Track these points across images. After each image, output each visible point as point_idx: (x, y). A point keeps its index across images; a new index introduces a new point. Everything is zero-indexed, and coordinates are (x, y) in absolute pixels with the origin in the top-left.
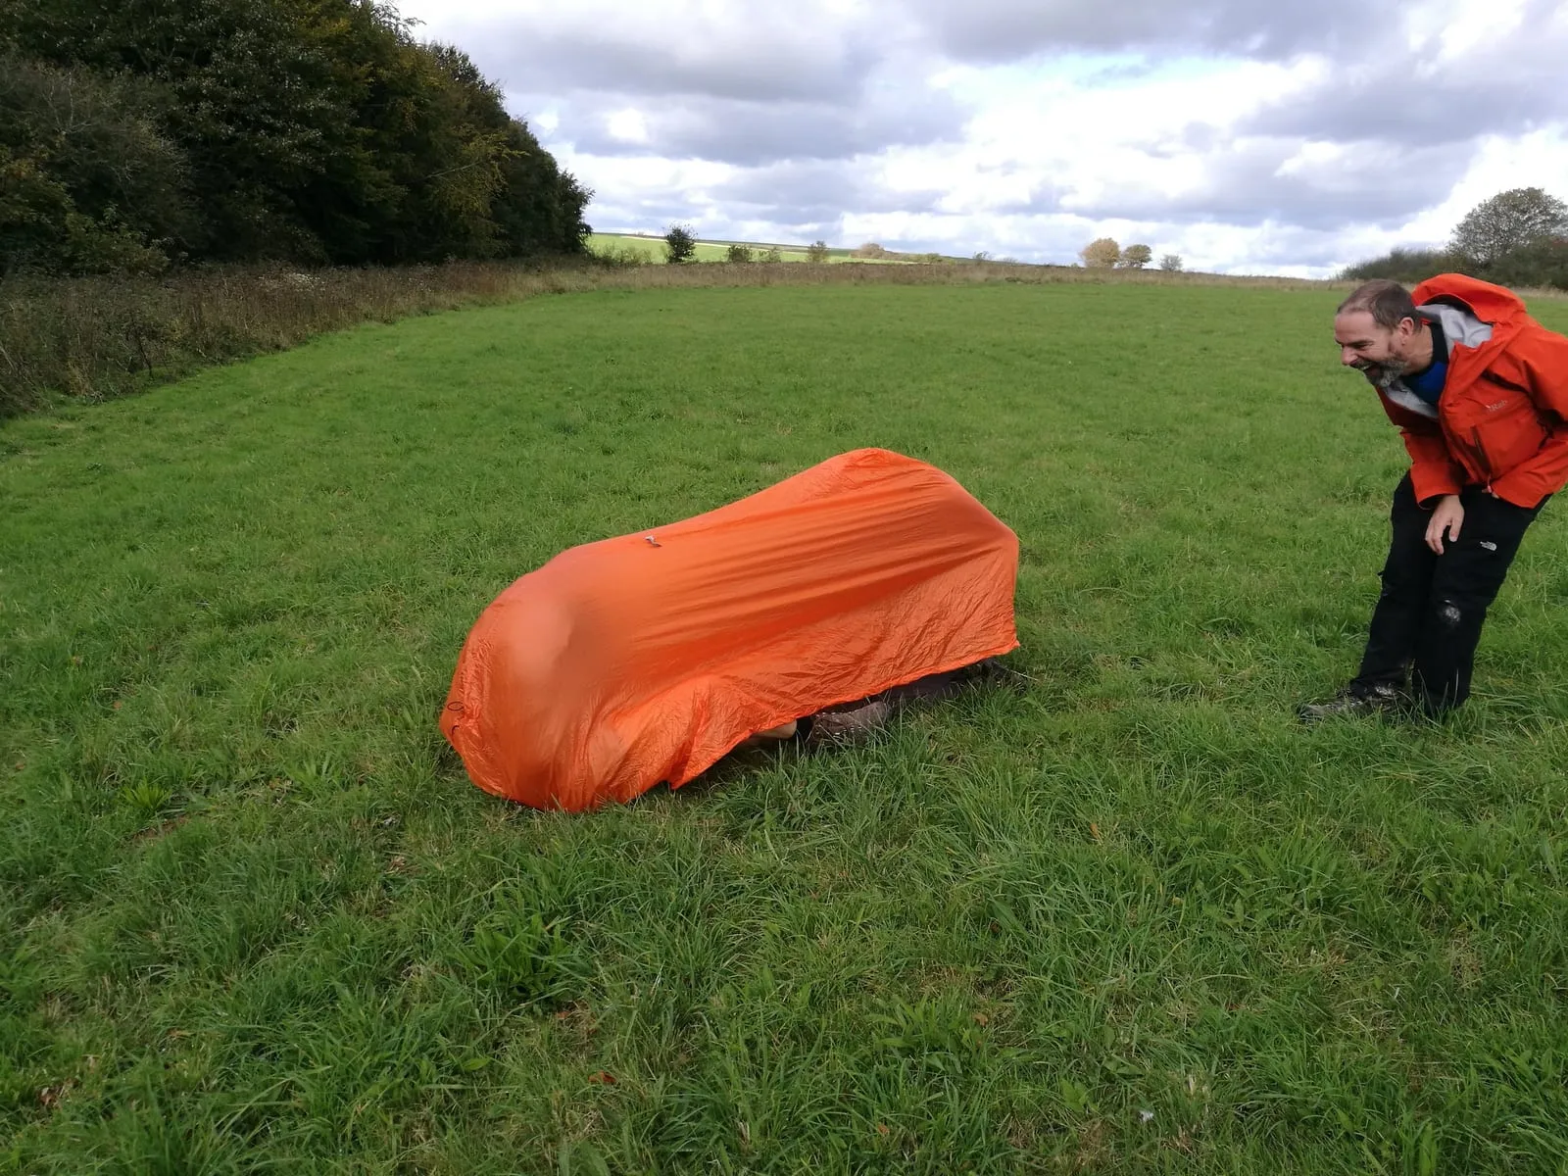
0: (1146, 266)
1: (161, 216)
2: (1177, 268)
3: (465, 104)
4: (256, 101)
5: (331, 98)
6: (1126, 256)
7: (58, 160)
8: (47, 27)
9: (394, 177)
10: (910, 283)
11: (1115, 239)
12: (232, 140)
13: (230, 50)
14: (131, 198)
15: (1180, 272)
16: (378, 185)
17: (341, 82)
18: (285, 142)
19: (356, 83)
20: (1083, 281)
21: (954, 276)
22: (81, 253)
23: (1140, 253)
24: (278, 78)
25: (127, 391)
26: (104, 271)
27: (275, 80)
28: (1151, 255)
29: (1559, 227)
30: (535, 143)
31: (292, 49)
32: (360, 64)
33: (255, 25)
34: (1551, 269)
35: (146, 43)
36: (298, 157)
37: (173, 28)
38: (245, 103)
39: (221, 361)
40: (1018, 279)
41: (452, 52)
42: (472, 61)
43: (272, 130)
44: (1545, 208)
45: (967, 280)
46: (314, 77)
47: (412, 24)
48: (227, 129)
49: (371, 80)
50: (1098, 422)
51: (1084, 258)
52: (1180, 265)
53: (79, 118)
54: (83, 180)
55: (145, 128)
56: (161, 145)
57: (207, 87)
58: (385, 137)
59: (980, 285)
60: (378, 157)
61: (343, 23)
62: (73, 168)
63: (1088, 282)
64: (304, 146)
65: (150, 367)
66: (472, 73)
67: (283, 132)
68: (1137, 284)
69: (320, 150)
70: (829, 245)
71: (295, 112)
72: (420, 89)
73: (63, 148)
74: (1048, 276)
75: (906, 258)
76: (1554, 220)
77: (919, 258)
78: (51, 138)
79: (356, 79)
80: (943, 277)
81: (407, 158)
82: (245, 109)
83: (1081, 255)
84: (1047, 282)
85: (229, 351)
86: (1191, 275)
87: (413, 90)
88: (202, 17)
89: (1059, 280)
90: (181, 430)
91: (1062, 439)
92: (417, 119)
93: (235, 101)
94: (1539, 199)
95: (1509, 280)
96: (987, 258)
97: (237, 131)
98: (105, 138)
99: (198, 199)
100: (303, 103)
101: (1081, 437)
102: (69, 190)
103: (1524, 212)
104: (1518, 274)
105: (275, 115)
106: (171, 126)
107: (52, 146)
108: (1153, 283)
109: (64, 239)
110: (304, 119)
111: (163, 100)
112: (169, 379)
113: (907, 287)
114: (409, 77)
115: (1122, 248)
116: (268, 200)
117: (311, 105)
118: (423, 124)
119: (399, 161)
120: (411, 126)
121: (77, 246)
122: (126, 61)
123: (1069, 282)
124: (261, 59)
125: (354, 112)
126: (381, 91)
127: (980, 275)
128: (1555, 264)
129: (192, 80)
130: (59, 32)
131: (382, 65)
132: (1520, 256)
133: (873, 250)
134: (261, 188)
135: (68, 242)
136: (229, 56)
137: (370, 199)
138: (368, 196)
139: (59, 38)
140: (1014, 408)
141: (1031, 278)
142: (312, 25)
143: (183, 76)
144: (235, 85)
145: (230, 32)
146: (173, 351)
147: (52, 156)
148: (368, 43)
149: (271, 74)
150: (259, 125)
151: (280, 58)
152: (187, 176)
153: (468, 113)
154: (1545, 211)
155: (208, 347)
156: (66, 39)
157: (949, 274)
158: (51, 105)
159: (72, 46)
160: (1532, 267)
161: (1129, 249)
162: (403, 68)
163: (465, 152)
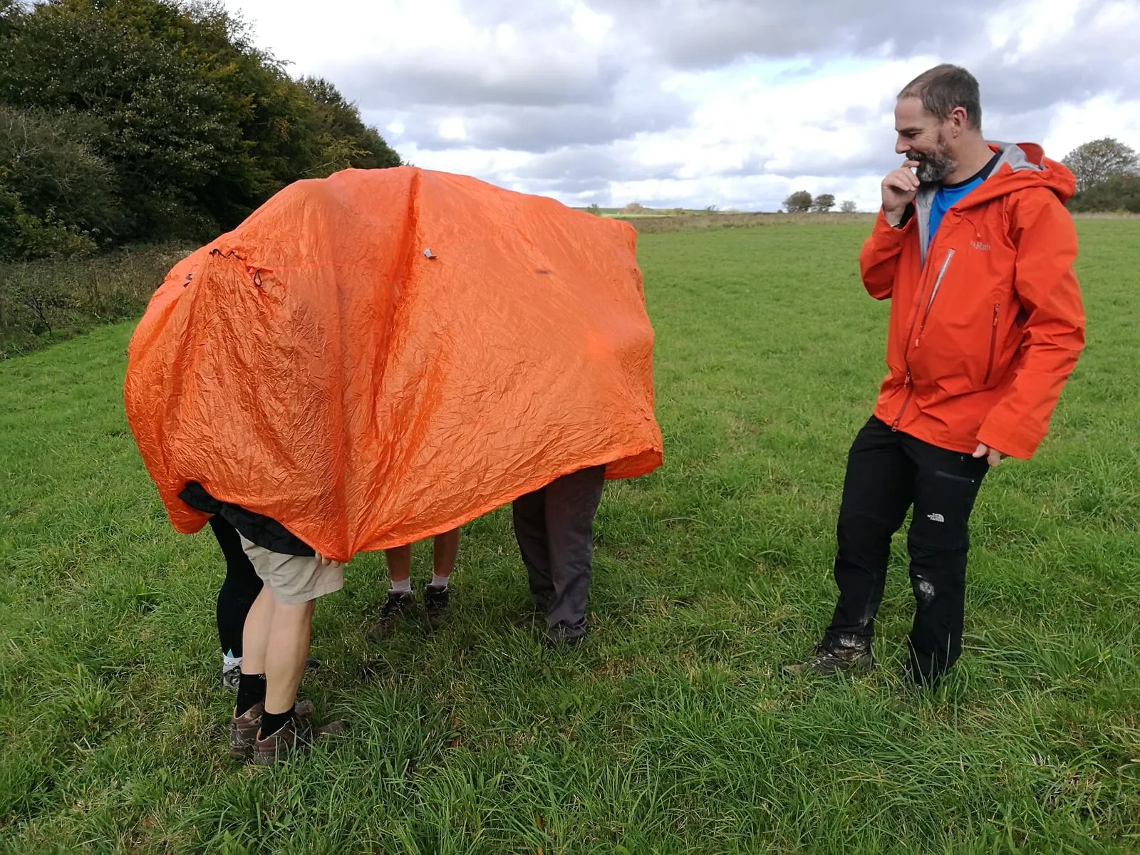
0: (831, 209)
1: (93, 213)
2: (853, 210)
3: (331, 119)
4: (165, 126)
5: (221, 121)
6: (817, 203)
7: (16, 177)
8: (13, 81)
9: (274, 175)
10: (653, 231)
11: (808, 191)
12: (149, 155)
13: (145, 90)
14: (70, 201)
15: (855, 213)
16: (261, 182)
17: (232, 109)
18: (187, 154)
19: (243, 109)
20: (779, 224)
21: (685, 224)
22: (29, 243)
23: (827, 200)
24: (182, 108)
25: (28, 349)
26: (46, 255)
27: (180, 110)
28: (834, 201)
29: (1130, 166)
30: (384, 144)
31: (192, 87)
32: (247, 95)
33: (165, 71)
34: (1123, 198)
35: (84, 88)
36: (197, 165)
37: (103, 77)
38: (157, 128)
39: (113, 321)
40: (732, 225)
41: (322, 83)
42: (337, 88)
43: (178, 146)
44: (1119, 153)
45: (695, 228)
46: (209, 107)
47: (286, 64)
48: (144, 148)
49: (254, 106)
50: (748, 343)
51: (787, 206)
52: (855, 208)
53: (31, 144)
54: (34, 190)
55: (81, 150)
56: (95, 161)
57: (129, 117)
58: (266, 146)
59: (704, 231)
60: (261, 161)
61: (232, 66)
62: (25, 181)
63: (783, 224)
64: (202, 157)
65: (50, 330)
66: (337, 97)
67: (185, 147)
68: (819, 223)
69: (214, 158)
70: (601, 206)
71: (194, 132)
72: (292, 110)
73: (18, 168)
74: (757, 220)
75: (659, 212)
76: (1125, 161)
77: (669, 211)
78: (10, 161)
79: (243, 106)
80: (677, 226)
81: (283, 161)
82: (157, 132)
83: (784, 203)
84: (754, 226)
85: (120, 312)
86: (863, 214)
87: (286, 111)
88: (125, 67)
89: (762, 224)
90: (43, 382)
91: (713, 361)
92: (290, 133)
93: (151, 127)
94: (1113, 145)
95: (1095, 207)
96: (715, 209)
97: (151, 149)
98: (50, 158)
99: (121, 198)
100: (200, 126)
101: (730, 358)
102: (21, 198)
103: (1103, 156)
104: (1100, 202)
105: (180, 136)
106: (102, 147)
107: (9, 166)
108: (831, 223)
109: (17, 234)
110: (201, 136)
111: (97, 129)
112: (66, 338)
113: (650, 235)
114: (284, 102)
115: (814, 197)
116: (178, 196)
117: (206, 126)
118: (294, 136)
119: (278, 163)
120: (286, 137)
121: (27, 238)
122: (71, 101)
123: (769, 225)
124: (170, 96)
125: (241, 130)
126: (263, 113)
127: (704, 224)
128: (1127, 194)
129: (118, 113)
130: (22, 84)
131: (264, 94)
132: (1101, 189)
133: (635, 208)
134: (172, 188)
135: (20, 235)
136: (145, 95)
137: (255, 192)
138: (254, 189)
139: (22, 88)
140: (688, 333)
141: (741, 223)
142: (210, 69)
143: (113, 110)
144: (151, 114)
145: (146, 76)
146: (75, 315)
147: (10, 174)
148: (253, 79)
149: (177, 105)
150: (167, 143)
151: (183, 94)
152: (116, 183)
153: (333, 125)
154: (1118, 155)
155: (103, 310)
156: (26, 89)
157: (681, 224)
158: (10, 137)
159: (31, 94)
160: (1109, 197)
161: (819, 198)
162: (278, 96)
163: (325, 154)
